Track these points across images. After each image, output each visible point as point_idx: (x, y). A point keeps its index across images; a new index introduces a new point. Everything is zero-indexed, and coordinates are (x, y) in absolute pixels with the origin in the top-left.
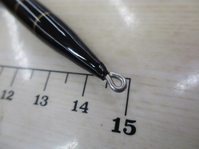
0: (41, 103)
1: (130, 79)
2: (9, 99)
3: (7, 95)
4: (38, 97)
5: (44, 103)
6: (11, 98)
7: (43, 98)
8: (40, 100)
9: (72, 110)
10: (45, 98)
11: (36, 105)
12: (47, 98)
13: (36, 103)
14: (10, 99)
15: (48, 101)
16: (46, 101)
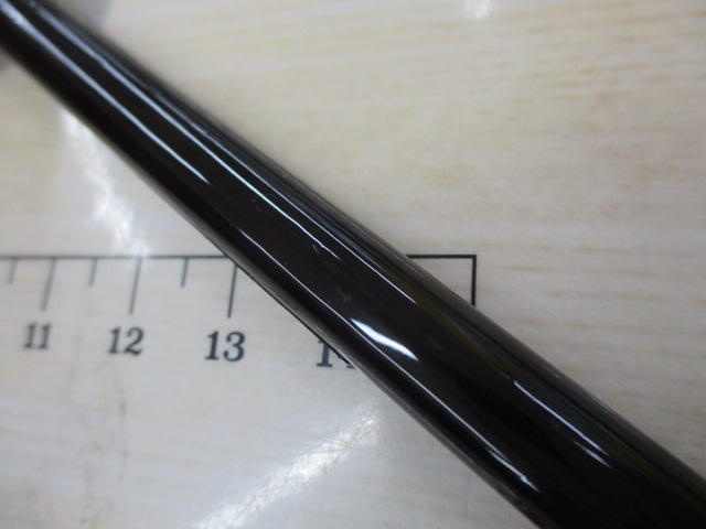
0: (226, 354)
1: (474, 257)
2: (132, 350)
3: (124, 342)
4: (214, 337)
5: (234, 353)
6: (136, 347)
7: (229, 339)
8: (222, 346)
9: (319, 365)
10: (236, 339)
11: (212, 362)
12: (242, 338)
13: (212, 356)
14: (136, 353)
15: (243, 345)
16: (238, 345)
